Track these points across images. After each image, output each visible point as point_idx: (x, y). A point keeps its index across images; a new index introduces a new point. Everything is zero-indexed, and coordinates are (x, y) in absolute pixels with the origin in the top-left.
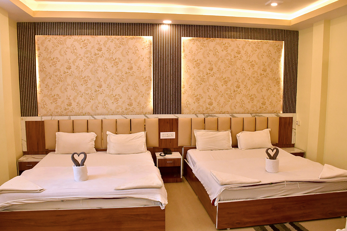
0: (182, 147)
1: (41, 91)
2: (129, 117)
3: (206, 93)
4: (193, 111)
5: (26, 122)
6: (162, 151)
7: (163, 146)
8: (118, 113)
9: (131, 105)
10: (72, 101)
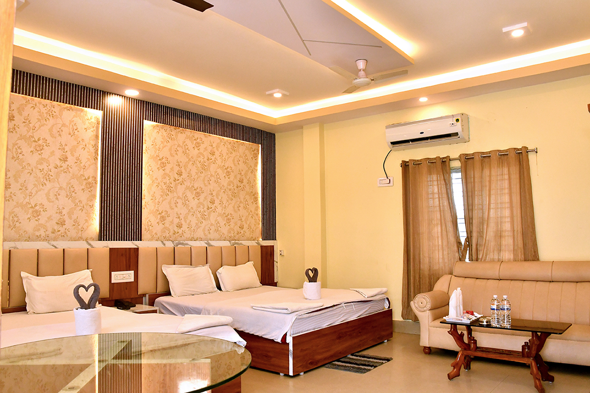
0: (144, 295)
2: (62, 245)
3: (173, 209)
4: (157, 237)
6: (113, 305)
7: (116, 297)
8: (38, 238)
9: (62, 223)
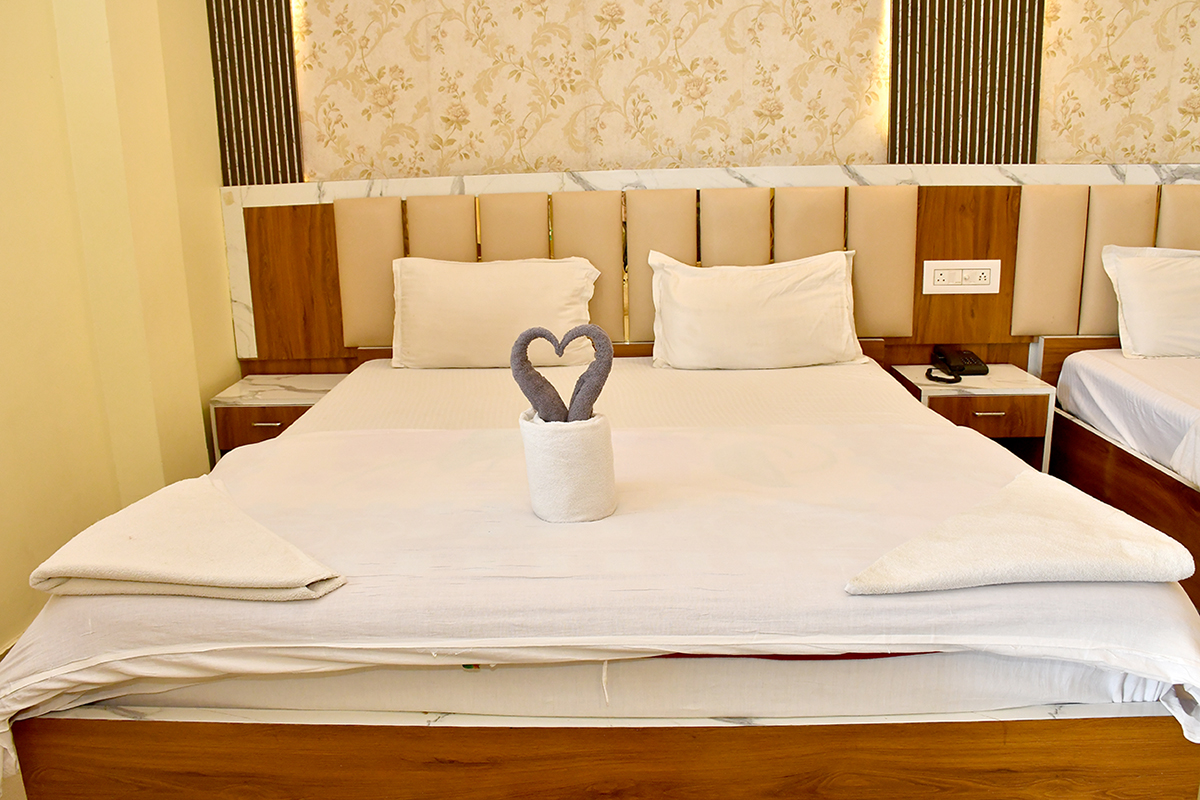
0: (1032, 338)
1: (314, 55)
2: (768, 176)
3: (1172, 48)
4: (1098, 149)
5: (248, 212)
6: (928, 358)
7: (935, 337)
8: (704, 159)
9: (772, 113)
10: (470, 102)
